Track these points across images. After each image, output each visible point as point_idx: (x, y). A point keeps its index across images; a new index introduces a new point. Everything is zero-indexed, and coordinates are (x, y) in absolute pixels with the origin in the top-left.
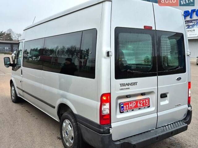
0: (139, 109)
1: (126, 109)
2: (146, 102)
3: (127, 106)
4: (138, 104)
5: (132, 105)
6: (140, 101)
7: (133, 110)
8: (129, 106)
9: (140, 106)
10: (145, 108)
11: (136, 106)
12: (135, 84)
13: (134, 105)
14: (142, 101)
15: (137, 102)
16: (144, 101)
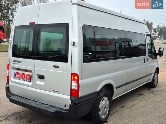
0: (23, 80)
1: (17, 77)
2: (28, 77)
3: (18, 75)
4: (24, 77)
5: (20, 76)
6: (25, 75)
7: (20, 79)
8: (18, 76)
9: (24, 79)
10: (26, 81)
11: (22, 78)
12: (20, 62)
13: (21, 76)
14: (26, 75)
15: (23, 74)
16: (27, 76)
